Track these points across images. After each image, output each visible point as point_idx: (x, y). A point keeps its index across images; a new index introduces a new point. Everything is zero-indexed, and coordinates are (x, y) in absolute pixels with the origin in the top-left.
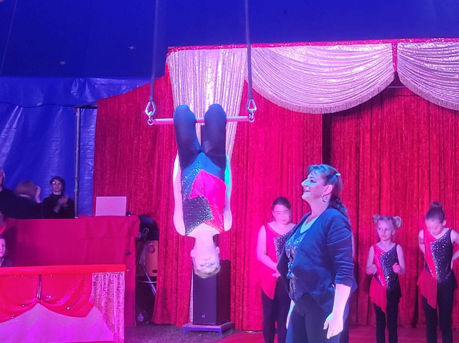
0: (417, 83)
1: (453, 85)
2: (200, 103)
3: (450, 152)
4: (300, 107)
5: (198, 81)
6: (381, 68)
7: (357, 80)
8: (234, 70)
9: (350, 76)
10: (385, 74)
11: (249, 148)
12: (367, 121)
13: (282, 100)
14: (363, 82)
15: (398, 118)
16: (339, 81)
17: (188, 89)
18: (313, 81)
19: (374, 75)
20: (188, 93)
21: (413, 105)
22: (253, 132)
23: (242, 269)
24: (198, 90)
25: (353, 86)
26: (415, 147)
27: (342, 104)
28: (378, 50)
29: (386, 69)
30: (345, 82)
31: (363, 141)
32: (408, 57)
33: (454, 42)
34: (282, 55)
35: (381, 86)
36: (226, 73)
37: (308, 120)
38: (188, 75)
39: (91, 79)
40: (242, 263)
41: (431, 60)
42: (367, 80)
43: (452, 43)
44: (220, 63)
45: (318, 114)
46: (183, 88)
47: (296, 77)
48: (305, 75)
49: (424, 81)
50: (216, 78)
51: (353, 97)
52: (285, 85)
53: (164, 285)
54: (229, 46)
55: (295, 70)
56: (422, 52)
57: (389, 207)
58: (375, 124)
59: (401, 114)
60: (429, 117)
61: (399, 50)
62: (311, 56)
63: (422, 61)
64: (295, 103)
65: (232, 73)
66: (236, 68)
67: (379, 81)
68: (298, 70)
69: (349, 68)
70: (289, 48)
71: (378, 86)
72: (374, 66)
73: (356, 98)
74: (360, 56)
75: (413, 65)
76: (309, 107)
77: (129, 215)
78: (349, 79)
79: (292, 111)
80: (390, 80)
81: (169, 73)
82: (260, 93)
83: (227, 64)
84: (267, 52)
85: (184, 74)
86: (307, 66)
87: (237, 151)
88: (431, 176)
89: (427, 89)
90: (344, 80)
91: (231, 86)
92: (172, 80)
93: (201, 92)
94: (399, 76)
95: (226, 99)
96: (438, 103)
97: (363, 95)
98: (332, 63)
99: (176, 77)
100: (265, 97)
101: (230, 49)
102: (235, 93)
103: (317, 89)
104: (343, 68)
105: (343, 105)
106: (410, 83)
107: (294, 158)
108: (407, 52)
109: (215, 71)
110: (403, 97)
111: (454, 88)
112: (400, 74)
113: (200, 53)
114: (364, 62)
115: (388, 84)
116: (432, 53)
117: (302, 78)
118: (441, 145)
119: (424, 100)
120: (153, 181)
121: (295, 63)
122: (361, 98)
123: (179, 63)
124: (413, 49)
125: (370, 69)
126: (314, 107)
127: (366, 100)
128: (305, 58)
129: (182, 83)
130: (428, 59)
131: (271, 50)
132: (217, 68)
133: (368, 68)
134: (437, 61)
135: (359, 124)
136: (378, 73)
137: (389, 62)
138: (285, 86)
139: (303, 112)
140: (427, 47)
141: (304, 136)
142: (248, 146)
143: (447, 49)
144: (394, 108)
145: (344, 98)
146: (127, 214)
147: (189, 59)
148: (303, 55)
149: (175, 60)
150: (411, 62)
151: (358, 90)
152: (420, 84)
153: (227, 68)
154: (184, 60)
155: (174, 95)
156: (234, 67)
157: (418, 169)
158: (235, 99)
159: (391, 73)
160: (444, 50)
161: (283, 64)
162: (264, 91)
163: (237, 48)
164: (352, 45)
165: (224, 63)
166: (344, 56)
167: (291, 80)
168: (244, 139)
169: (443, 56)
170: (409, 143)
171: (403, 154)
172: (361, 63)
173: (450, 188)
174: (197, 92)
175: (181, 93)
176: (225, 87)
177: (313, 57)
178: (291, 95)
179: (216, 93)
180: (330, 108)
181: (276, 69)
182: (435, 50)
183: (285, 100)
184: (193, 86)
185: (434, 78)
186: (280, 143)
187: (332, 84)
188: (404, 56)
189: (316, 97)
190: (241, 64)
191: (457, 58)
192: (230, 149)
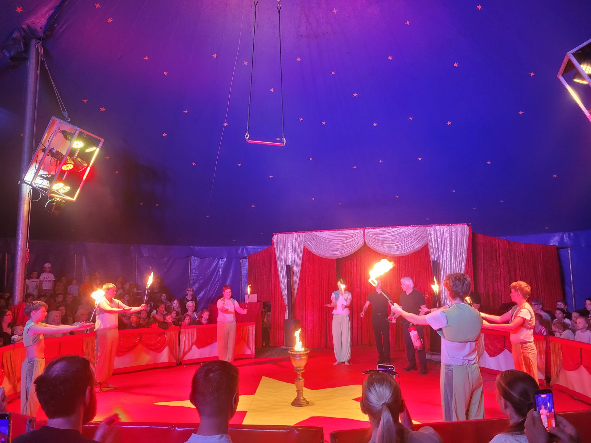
0: (373, 245)
1: (388, 246)
2: (286, 255)
4: (327, 256)
5: (285, 247)
6: (359, 239)
7: (349, 245)
9: (346, 243)
10: (360, 242)
13: (319, 253)
14: (351, 246)
15: (367, 260)
16: (342, 245)
17: (281, 249)
18: (332, 246)
19: (355, 242)
20: (281, 251)
21: (373, 254)
22: (308, 267)
25: (347, 247)
28: (357, 232)
30: (344, 246)
32: (369, 235)
33: (388, 228)
34: (319, 235)
36: (297, 243)
37: (330, 262)
38: (281, 244)
42: (353, 245)
43: (386, 229)
44: (294, 239)
45: (334, 259)
47: (325, 244)
48: (329, 243)
49: (376, 244)
50: (293, 245)
54: (298, 232)
55: (324, 241)
56: (375, 233)
59: (369, 258)
61: (366, 232)
62: (330, 235)
63: (375, 236)
64: (325, 255)
65: (299, 244)
66: (300, 241)
67: (358, 245)
68: (326, 241)
69: (346, 240)
70: (322, 232)
71: (358, 247)
72: (356, 239)
73: (349, 252)
74: (350, 235)
75: (371, 238)
76: (330, 256)
77: (258, 302)
79: (324, 258)
80: (362, 244)
81: (273, 243)
82: (310, 251)
83: (297, 239)
85: (279, 244)
86: (328, 239)
87: (302, 275)
89: (377, 247)
91: (299, 249)
93: (287, 251)
94: (366, 243)
95: (297, 255)
96: (382, 253)
97: (352, 251)
98: (339, 238)
99: (276, 245)
100: (312, 253)
102: (300, 251)
103: (333, 249)
104: (343, 240)
105: (343, 255)
106: (371, 245)
107: (324, 277)
108: (369, 233)
109: (292, 243)
110: (369, 251)
112: (366, 241)
113: (286, 235)
114: (351, 237)
115: (362, 246)
116: (379, 233)
117: (327, 245)
119: (377, 252)
120: (270, 288)
121: (324, 238)
123: (278, 240)
124: (371, 232)
125: (354, 240)
126: (332, 256)
127: (353, 253)
129: (279, 248)
130: (378, 235)
131: (314, 233)
132: (293, 241)
134: (381, 236)
136: (357, 242)
137: (362, 237)
138: (320, 248)
139: (328, 258)
140: (377, 231)
141: (328, 268)
142: (306, 273)
143: (385, 231)
144: (365, 256)
145: (344, 252)
147: (282, 238)
148: (327, 235)
149: (276, 238)
151: (350, 249)
152: (375, 246)
153: (297, 241)
154: (279, 238)
155: (276, 253)
158: (300, 253)
159: (362, 241)
160: (383, 232)
161: (319, 239)
162: (312, 251)
163: (301, 233)
164: (347, 231)
166: (343, 235)
167: (323, 246)
168: (304, 270)
169: (384, 234)
174: (285, 251)
175: (278, 251)
176: (296, 249)
177: (331, 236)
178: (323, 252)
179: (293, 251)
180: (339, 256)
181: (316, 240)
182: (380, 231)
183: (321, 253)
184: (283, 249)
185: (380, 243)
186: (319, 271)
187: (339, 247)
189: (333, 252)
190: (302, 239)
191: (389, 235)
192: (299, 274)
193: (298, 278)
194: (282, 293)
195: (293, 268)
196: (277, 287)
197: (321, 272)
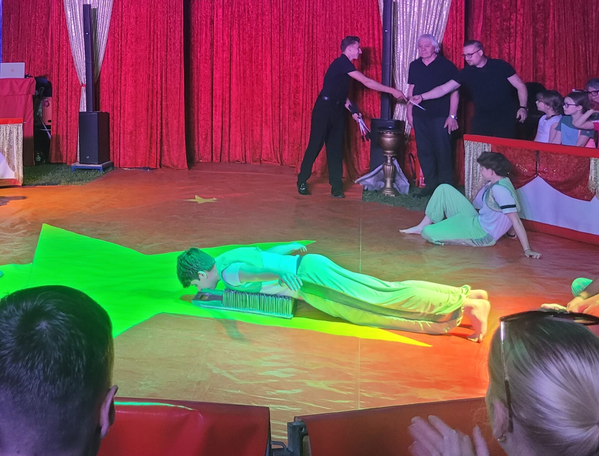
3: (288, 22)
22: (126, 9)
23: (119, 119)
26: (259, 19)
31: (217, 14)
40: (119, 115)
53: (57, 132)
57: (238, 68)
77: (28, 77)
87: (113, 25)
88: (273, 42)
107: (159, 30)
118: (281, 16)
120: (48, 50)
141: (167, 12)
142: (122, 21)
146: (26, 76)
157: (262, 37)
168: (119, 15)
170: (254, 16)
171: (249, 25)
186: (148, 18)
192: (108, 23)
193: (106, 32)
194: (74, 60)
195: (95, 10)
196: (65, 49)
197: (152, 20)
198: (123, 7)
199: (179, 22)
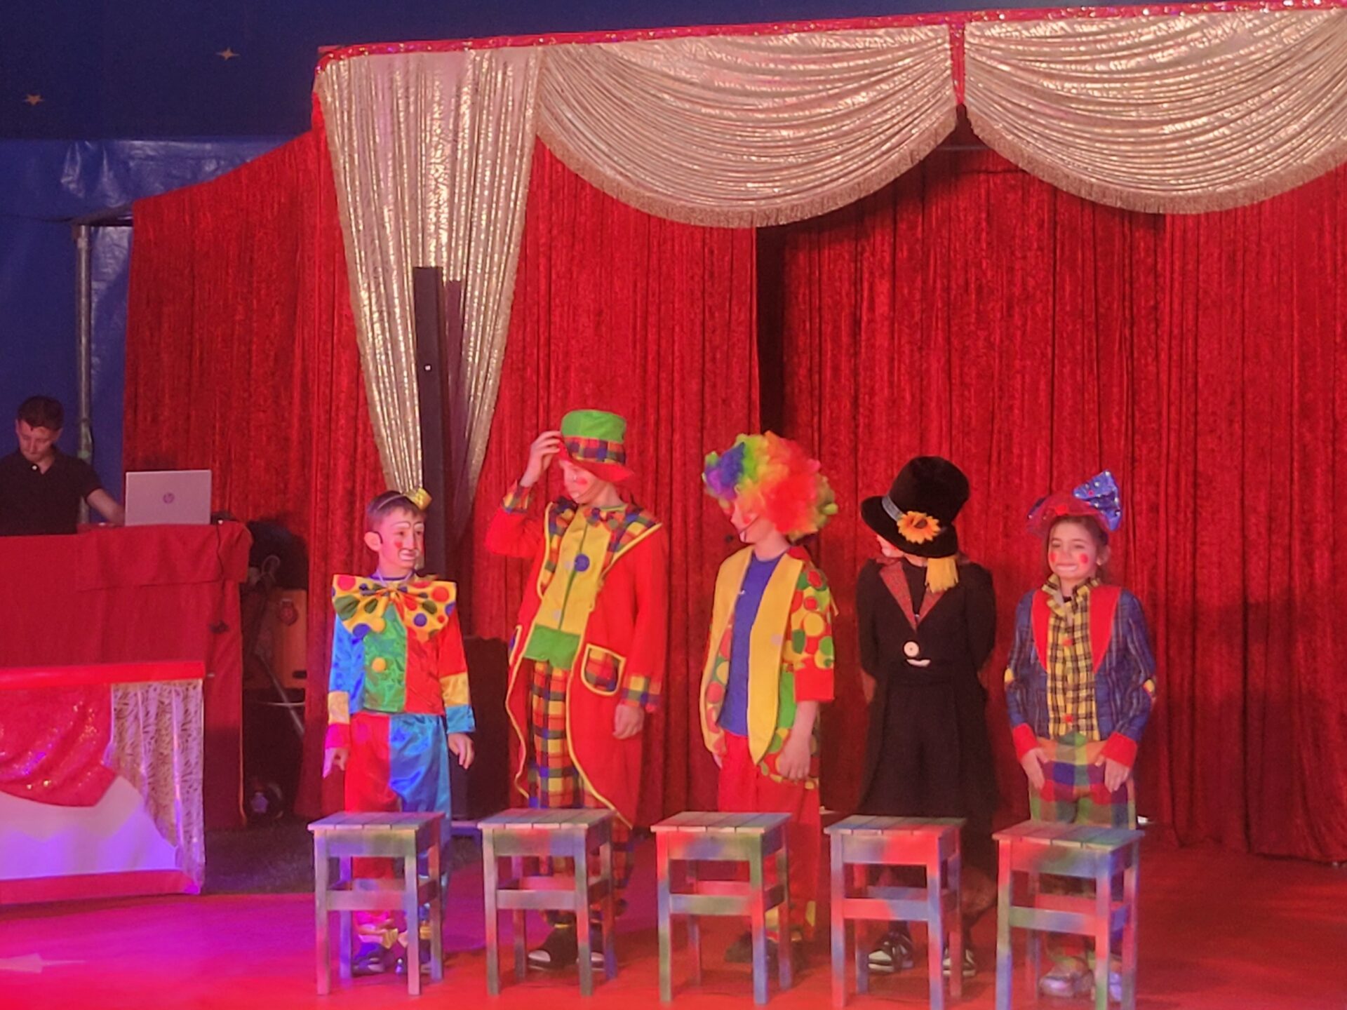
0: (1020, 134)
1: (1121, 140)
2: (413, 203)
3: (1116, 326)
4: (693, 210)
5: (404, 142)
6: (919, 94)
7: (853, 131)
8: (507, 110)
9: (833, 120)
10: (929, 111)
11: (552, 327)
12: (883, 245)
13: (642, 191)
14: (868, 137)
15: (970, 236)
16: (802, 134)
17: (377, 165)
18: (728, 137)
19: (898, 114)
20: (378, 175)
21: (1011, 196)
22: (563, 282)
24: (405, 166)
25: (841, 148)
26: (1017, 316)
27: (808, 200)
28: (911, 45)
29: (934, 97)
30: (818, 138)
31: (872, 299)
32: (995, 64)
33: (1123, 16)
34: (640, 63)
35: (919, 143)
36: (484, 117)
37: (715, 247)
38: (376, 126)
39: (116, 142)
41: (1060, 70)
42: (880, 130)
43: (1118, 21)
44: (466, 89)
45: (744, 230)
46: (365, 162)
47: (679, 125)
48: (707, 118)
49: (1040, 129)
50: (456, 133)
51: (842, 180)
52: (650, 148)
54: (491, 42)
55: (678, 107)
56: (1033, 49)
58: (905, 254)
59: (979, 223)
60: (1055, 229)
61: (969, 43)
62: (721, 64)
63: (1034, 72)
64: (680, 199)
65: (499, 119)
66: (510, 103)
67: (913, 131)
68: (687, 106)
69: (830, 97)
70: (659, 45)
71: (912, 146)
72: (900, 90)
73: (850, 181)
74: (861, 62)
75: (1009, 84)
76: (717, 209)
77: (221, 522)
78: (829, 128)
79: (672, 223)
80: (944, 129)
81: (323, 121)
82: (579, 173)
83: (487, 92)
84: (597, 56)
85: (364, 122)
87: (520, 337)
88: (1057, 394)
89: (1049, 150)
90: (816, 131)
91: (499, 155)
92: (333, 141)
93: (413, 174)
94: (969, 117)
95: (486, 193)
96: (1079, 191)
97: (869, 173)
98: (780, 83)
99: (343, 132)
100: (595, 185)
101: (494, 50)
102: (511, 174)
103: (739, 158)
104: (813, 96)
105: (812, 202)
106: (1002, 137)
107: (677, 354)
108: (992, 48)
109: (453, 114)
110: (982, 177)
111: (1123, 148)
112: (972, 109)
113: (408, 62)
114: (868, 78)
115: (940, 141)
116: (1062, 49)
117: (697, 129)
118: (1090, 306)
119: (1041, 181)
120: (291, 426)
121: (677, 85)
122: (865, 180)
123: (350, 93)
124: (1007, 40)
125: (888, 100)
126: (731, 209)
127: (877, 188)
128: (703, 70)
129: (361, 150)
130: (1053, 66)
131: (609, 50)
132: (458, 106)
133: (882, 96)
134: (1076, 71)
135: (862, 255)
136: (911, 110)
137: (941, 78)
138: (650, 152)
139: (702, 224)
140: (1048, 34)
141: (703, 292)
142: (549, 323)
143: (1104, 37)
144: (957, 207)
145: (817, 183)
146: (214, 519)
147: (379, 81)
148: (700, 62)
149: (339, 85)
150: (1003, 77)
151: (856, 160)
152: (1029, 139)
153: (486, 103)
154: (364, 82)
155: (340, 183)
156: (505, 99)
157: (1023, 376)
158: (511, 191)
159: (946, 109)
160: (1096, 42)
161: (642, 90)
162: (591, 168)
163: (512, 45)
164: (838, 33)
165: (477, 90)
166: (814, 62)
167: (665, 136)
168: (538, 303)
169: (1095, 57)
170: (998, 304)
171: (982, 335)
172: (863, 82)
173: (1116, 427)
174: (402, 175)
175: (357, 177)
176: (480, 156)
177: (728, 67)
178: (667, 177)
179: (458, 174)
180: (778, 210)
181: (625, 103)
182: (1071, 40)
183: (652, 190)
184: (390, 155)
185: (1067, 121)
186: (639, 314)
187: (781, 144)
188: (984, 59)
189: (737, 181)
190: (524, 92)
191: (1132, 63)
192: (499, 332)
193: (494, 361)
195: (457, 288)
197: (652, 319)
198: (554, 277)
199: (742, 329)
